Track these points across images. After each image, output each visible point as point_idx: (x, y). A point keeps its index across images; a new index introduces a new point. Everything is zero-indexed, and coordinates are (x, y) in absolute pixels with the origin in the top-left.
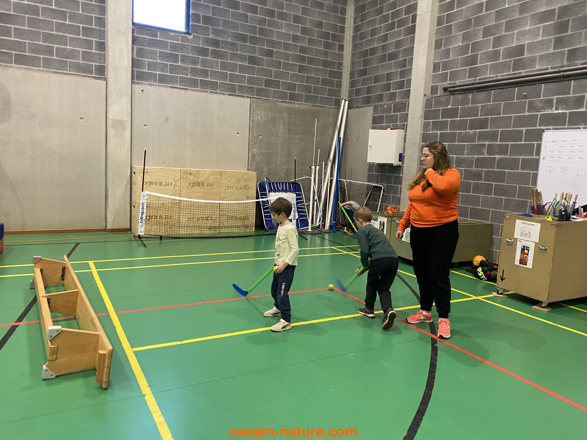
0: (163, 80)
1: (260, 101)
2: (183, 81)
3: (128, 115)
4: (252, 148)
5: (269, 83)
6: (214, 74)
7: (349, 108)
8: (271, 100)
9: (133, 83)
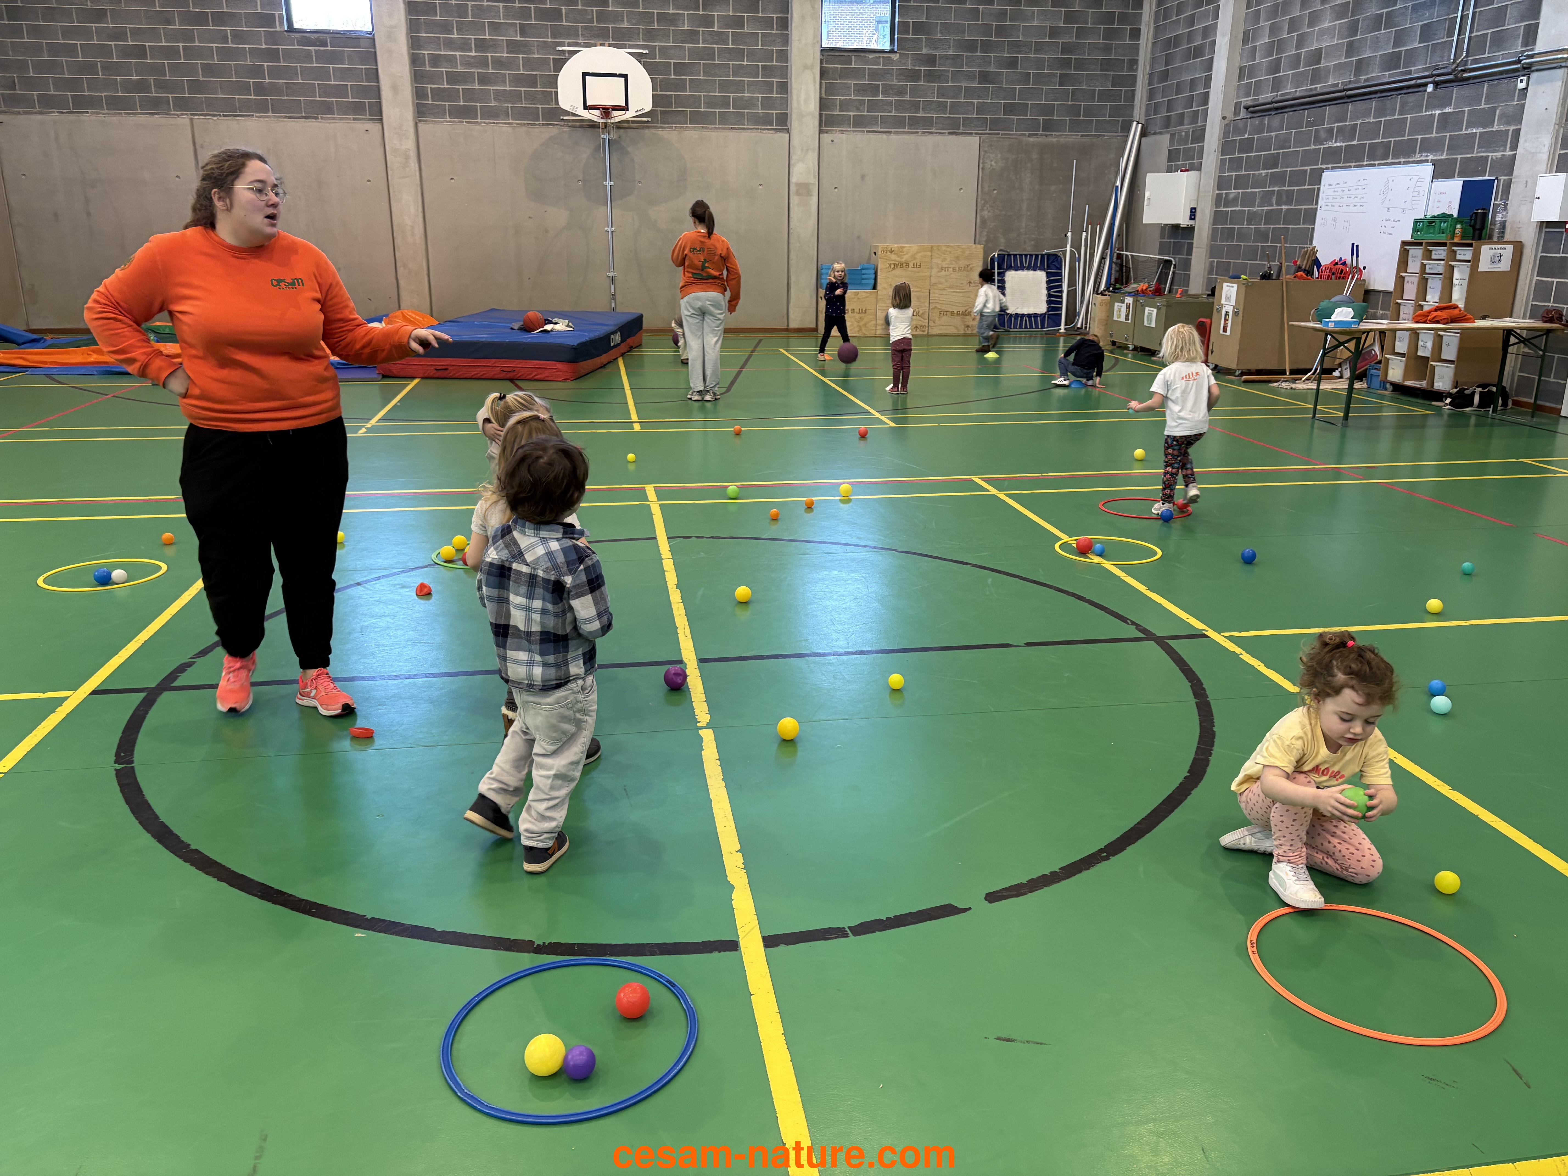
0: (859, 123)
1: (995, 139)
2: (884, 121)
3: (814, 177)
4: (982, 210)
5: (1010, 109)
6: (928, 106)
7: (1143, 134)
8: (1013, 134)
9: (821, 132)
